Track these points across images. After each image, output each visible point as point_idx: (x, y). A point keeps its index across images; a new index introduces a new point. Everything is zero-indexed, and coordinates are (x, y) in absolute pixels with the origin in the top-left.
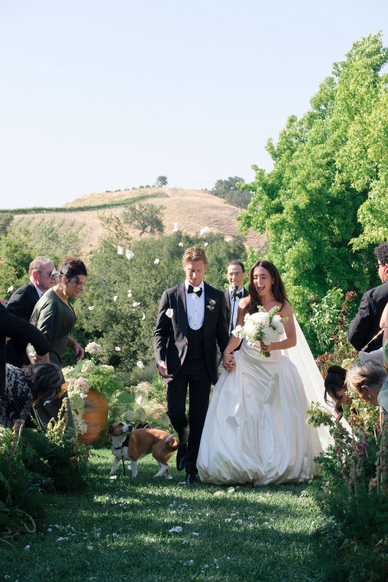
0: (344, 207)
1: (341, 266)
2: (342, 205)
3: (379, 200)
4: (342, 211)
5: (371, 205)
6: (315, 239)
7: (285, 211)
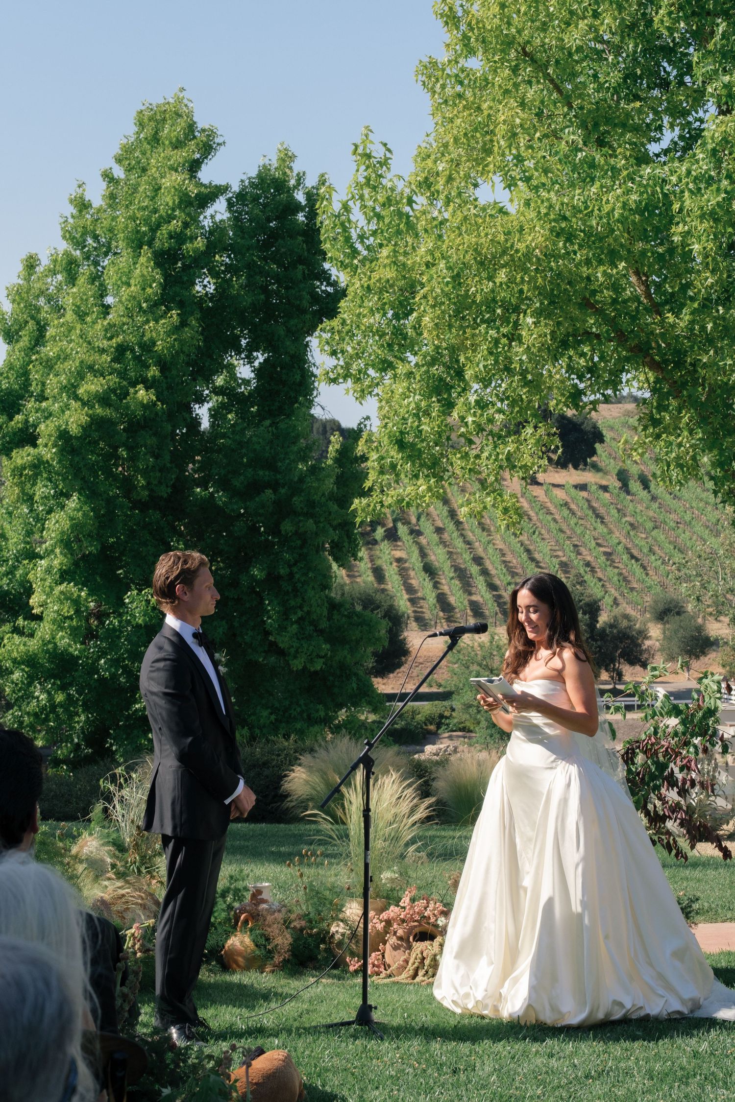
0: (155, 434)
1: (149, 547)
2: (151, 429)
3: (416, 423)
4: (152, 441)
5: (401, 432)
6: (101, 495)
7: (40, 441)
